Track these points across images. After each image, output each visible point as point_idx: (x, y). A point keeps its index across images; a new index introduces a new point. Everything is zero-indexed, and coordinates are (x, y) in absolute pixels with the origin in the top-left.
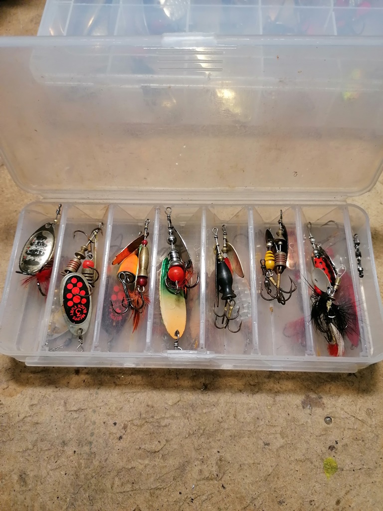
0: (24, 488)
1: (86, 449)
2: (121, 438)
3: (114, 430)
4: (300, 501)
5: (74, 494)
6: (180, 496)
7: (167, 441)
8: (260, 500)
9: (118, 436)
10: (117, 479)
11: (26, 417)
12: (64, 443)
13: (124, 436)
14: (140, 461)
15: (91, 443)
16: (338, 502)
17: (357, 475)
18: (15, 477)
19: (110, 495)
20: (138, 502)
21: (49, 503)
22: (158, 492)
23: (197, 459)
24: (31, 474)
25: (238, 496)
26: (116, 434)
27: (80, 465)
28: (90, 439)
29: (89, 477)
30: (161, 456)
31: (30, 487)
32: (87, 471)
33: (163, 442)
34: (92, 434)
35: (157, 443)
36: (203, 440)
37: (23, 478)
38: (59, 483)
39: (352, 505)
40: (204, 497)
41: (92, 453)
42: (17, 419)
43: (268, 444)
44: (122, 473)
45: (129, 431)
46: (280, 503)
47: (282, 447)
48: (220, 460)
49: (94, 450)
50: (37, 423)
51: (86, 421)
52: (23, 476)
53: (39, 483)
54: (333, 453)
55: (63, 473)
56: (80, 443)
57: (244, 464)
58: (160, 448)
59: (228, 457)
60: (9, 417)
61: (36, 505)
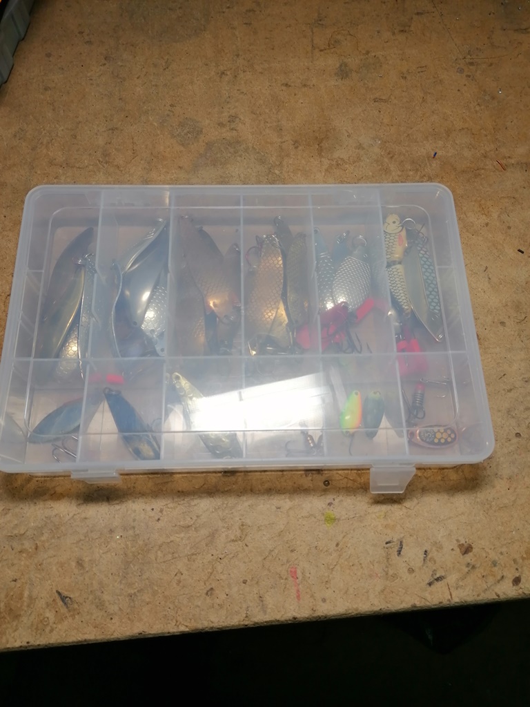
0: (81, 572)
1: (131, 532)
2: (159, 519)
3: (152, 514)
4: (308, 548)
5: (125, 569)
6: (212, 557)
7: (197, 517)
8: (276, 551)
9: (157, 519)
10: (159, 552)
11: (75, 515)
12: (111, 531)
13: (161, 518)
14: (177, 535)
15: (134, 528)
16: (337, 545)
17: (351, 522)
18: (74, 564)
19: (155, 565)
20: (179, 567)
21: (104, 579)
22: (194, 557)
23: (224, 527)
24: (87, 559)
25: (259, 550)
26: (154, 517)
27: (127, 545)
28: (132, 524)
29: (136, 554)
30: (193, 529)
31: (87, 569)
32: (134, 549)
33: (195, 518)
34: (134, 520)
35: (189, 519)
36: (227, 512)
37: (80, 563)
38: (111, 563)
39: (349, 545)
40: (232, 555)
41: (136, 535)
42: (68, 517)
43: (279, 508)
44: (163, 547)
45: (164, 513)
46: (292, 551)
47: (290, 508)
48: (242, 525)
49: (138, 532)
50: (86, 518)
51: (127, 511)
52: (80, 562)
53: (94, 565)
54: (331, 508)
55: (113, 554)
56: (125, 529)
57: (261, 526)
58: (192, 523)
59: (249, 522)
60: (60, 517)
61: (94, 582)
